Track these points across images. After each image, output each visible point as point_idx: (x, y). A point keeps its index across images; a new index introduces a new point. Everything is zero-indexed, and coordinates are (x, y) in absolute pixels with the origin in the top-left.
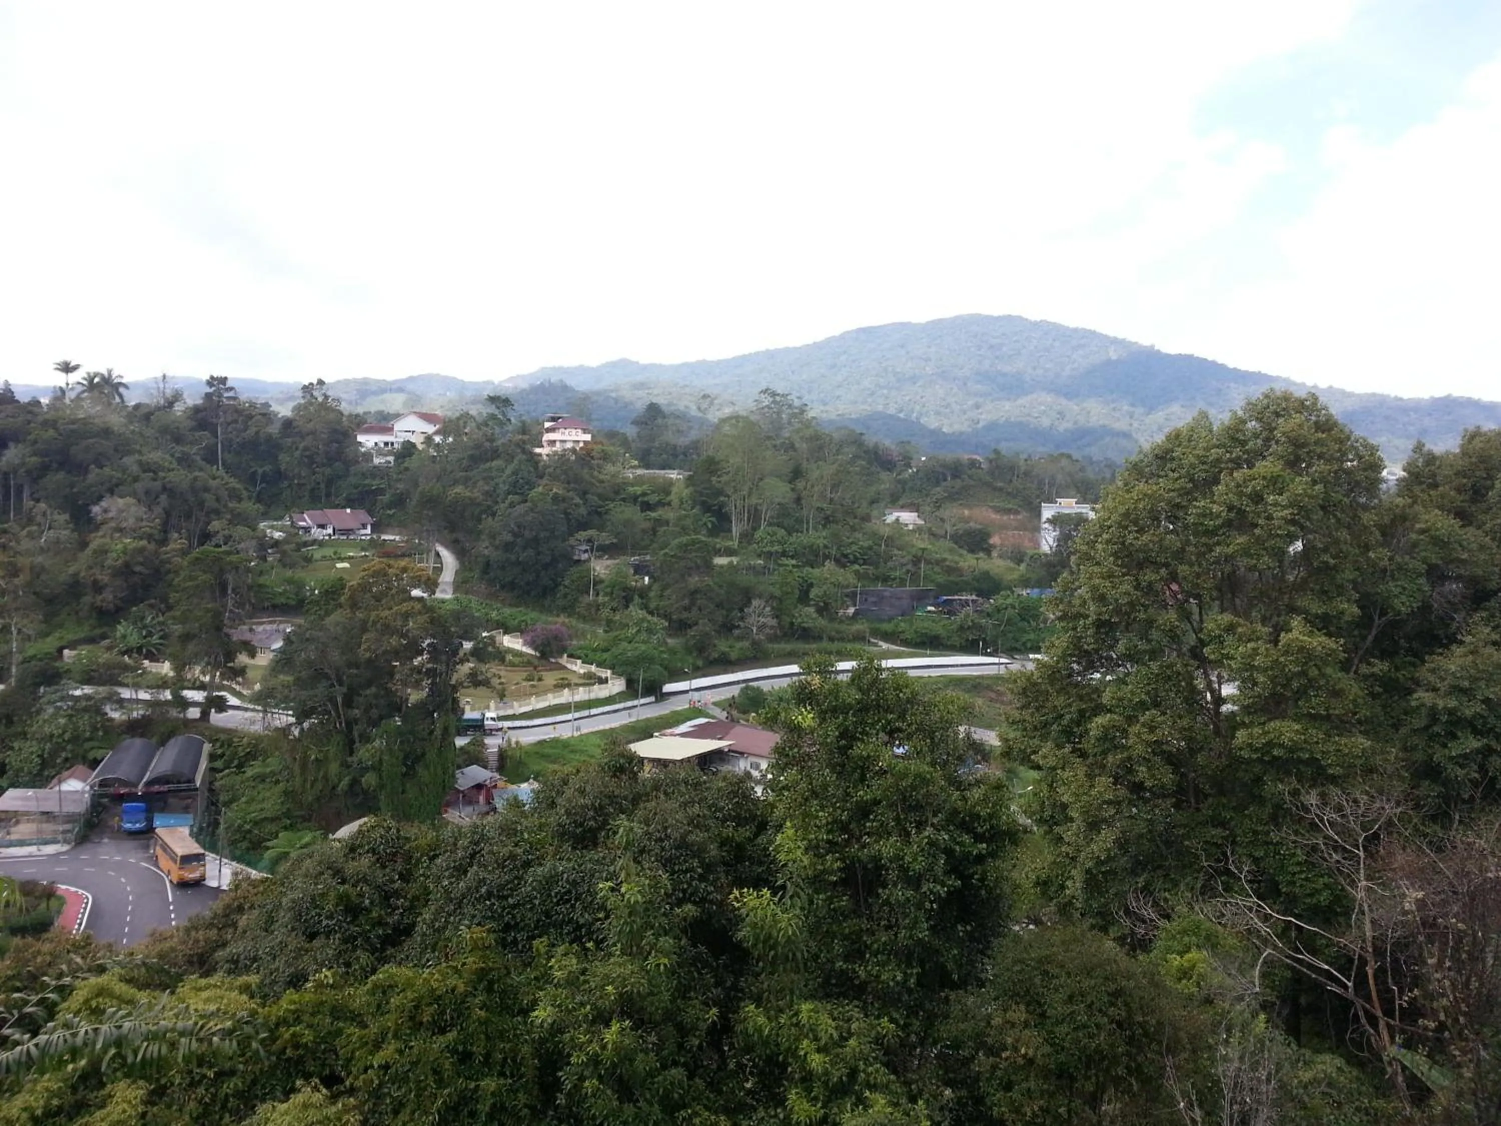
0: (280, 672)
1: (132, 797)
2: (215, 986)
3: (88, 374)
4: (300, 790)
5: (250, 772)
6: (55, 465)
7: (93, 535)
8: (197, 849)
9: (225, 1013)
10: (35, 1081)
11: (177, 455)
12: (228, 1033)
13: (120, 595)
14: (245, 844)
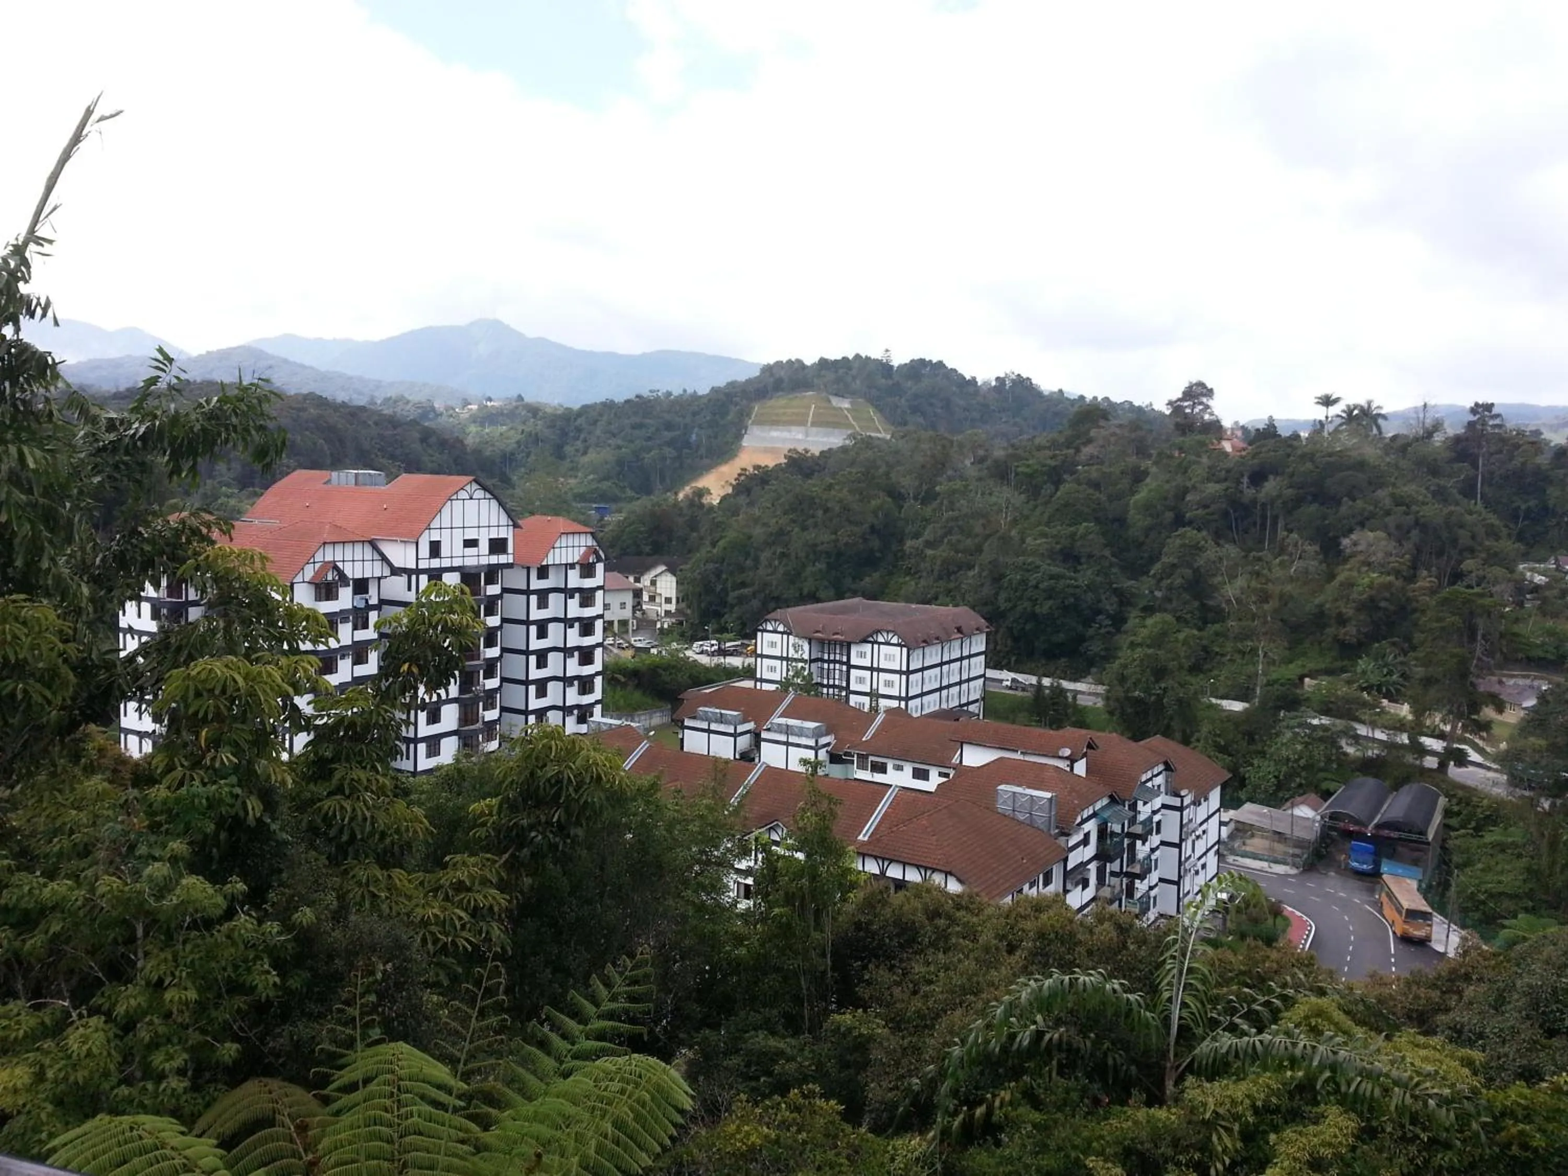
0: (1532, 734)
1: (1361, 836)
2: (1435, 1048)
3: (1348, 406)
4: (1547, 872)
5: (1489, 838)
6: (1310, 498)
7: (1341, 567)
8: (1422, 905)
9: (1443, 1078)
10: (1258, 1075)
11: (1432, 488)
12: (1444, 1102)
13: (1364, 630)
14: (1477, 915)
